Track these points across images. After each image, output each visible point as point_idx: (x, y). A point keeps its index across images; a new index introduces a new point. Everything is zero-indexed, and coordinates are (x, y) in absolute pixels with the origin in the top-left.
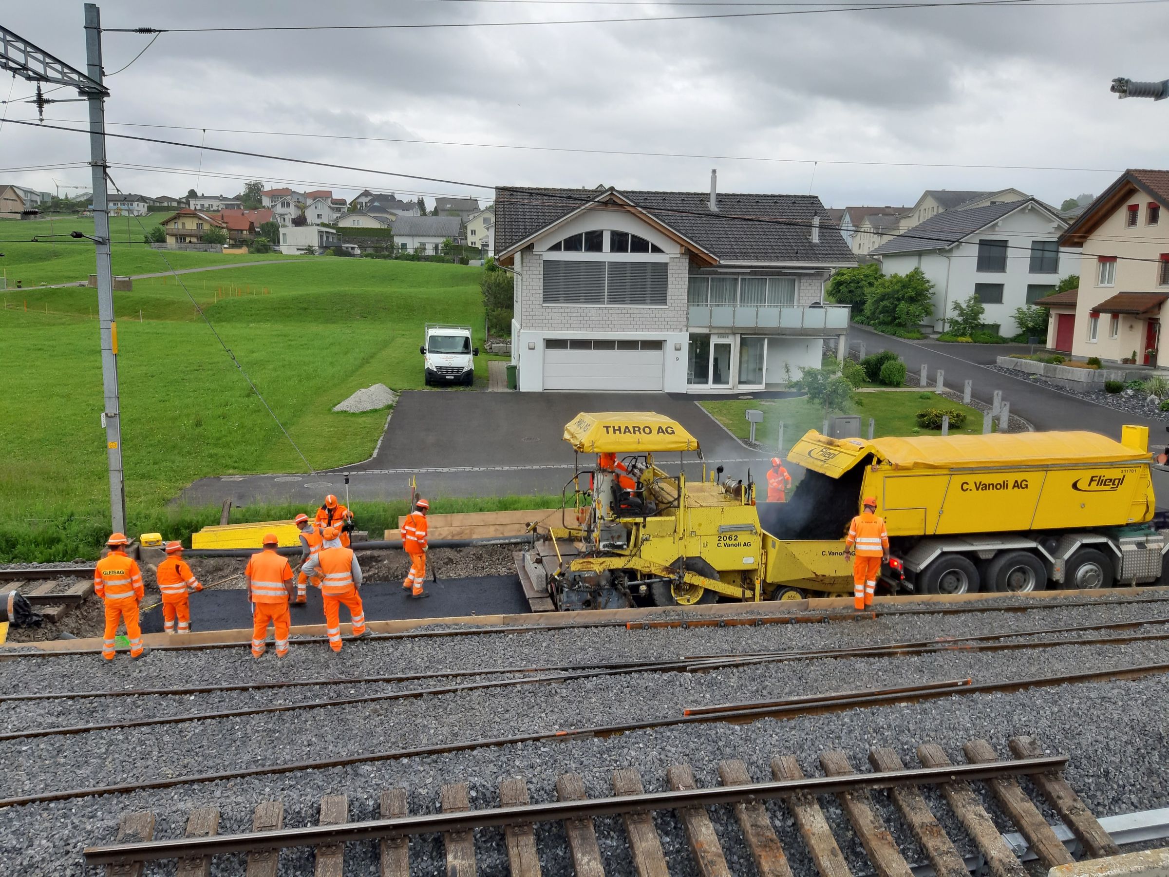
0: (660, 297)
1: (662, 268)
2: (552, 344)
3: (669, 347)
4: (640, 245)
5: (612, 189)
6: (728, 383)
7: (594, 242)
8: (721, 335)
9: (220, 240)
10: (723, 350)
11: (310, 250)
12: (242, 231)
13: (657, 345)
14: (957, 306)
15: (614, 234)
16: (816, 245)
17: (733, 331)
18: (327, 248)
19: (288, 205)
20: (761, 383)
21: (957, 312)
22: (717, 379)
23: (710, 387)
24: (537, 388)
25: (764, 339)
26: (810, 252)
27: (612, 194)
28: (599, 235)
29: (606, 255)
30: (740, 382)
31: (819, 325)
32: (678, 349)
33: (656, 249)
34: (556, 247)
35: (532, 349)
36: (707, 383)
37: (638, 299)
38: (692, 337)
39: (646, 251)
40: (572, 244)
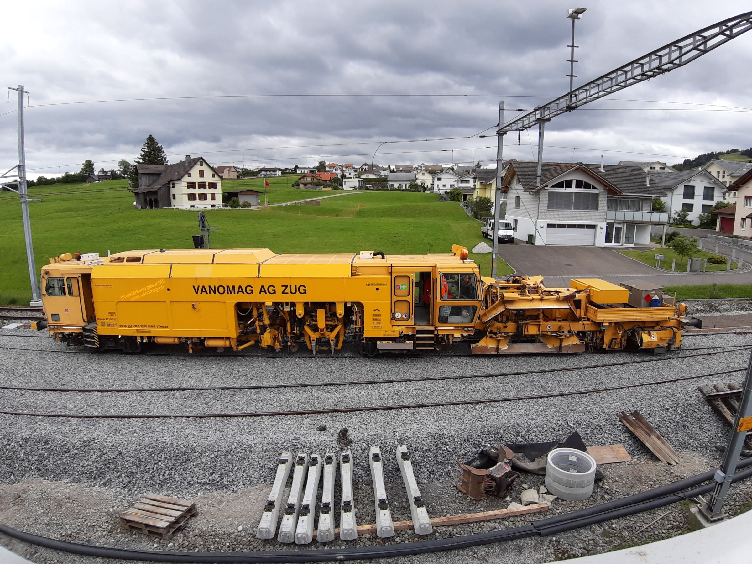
0: (595, 207)
1: (597, 195)
2: (549, 226)
3: (598, 228)
4: (587, 186)
5: (581, 163)
6: (620, 243)
7: (569, 184)
8: (618, 223)
9: (320, 185)
10: (618, 229)
11: (355, 188)
12: (327, 181)
13: (593, 227)
14: (676, 212)
15: (577, 181)
16: (649, 187)
17: (624, 222)
18: (361, 187)
19: (338, 170)
20: (633, 243)
21: (677, 215)
22: (617, 241)
23: (613, 245)
24: (543, 244)
25: (635, 225)
26: (647, 190)
27: (581, 165)
28: (571, 181)
29: (574, 189)
30: (626, 243)
31: (648, 220)
32: (602, 229)
33: (594, 188)
34: (554, 186)
35: (542, 228)
36: (611, 243)
37: (586, 207)
38: (608, 223)
39: (590, 188)
40: (560, 185)
